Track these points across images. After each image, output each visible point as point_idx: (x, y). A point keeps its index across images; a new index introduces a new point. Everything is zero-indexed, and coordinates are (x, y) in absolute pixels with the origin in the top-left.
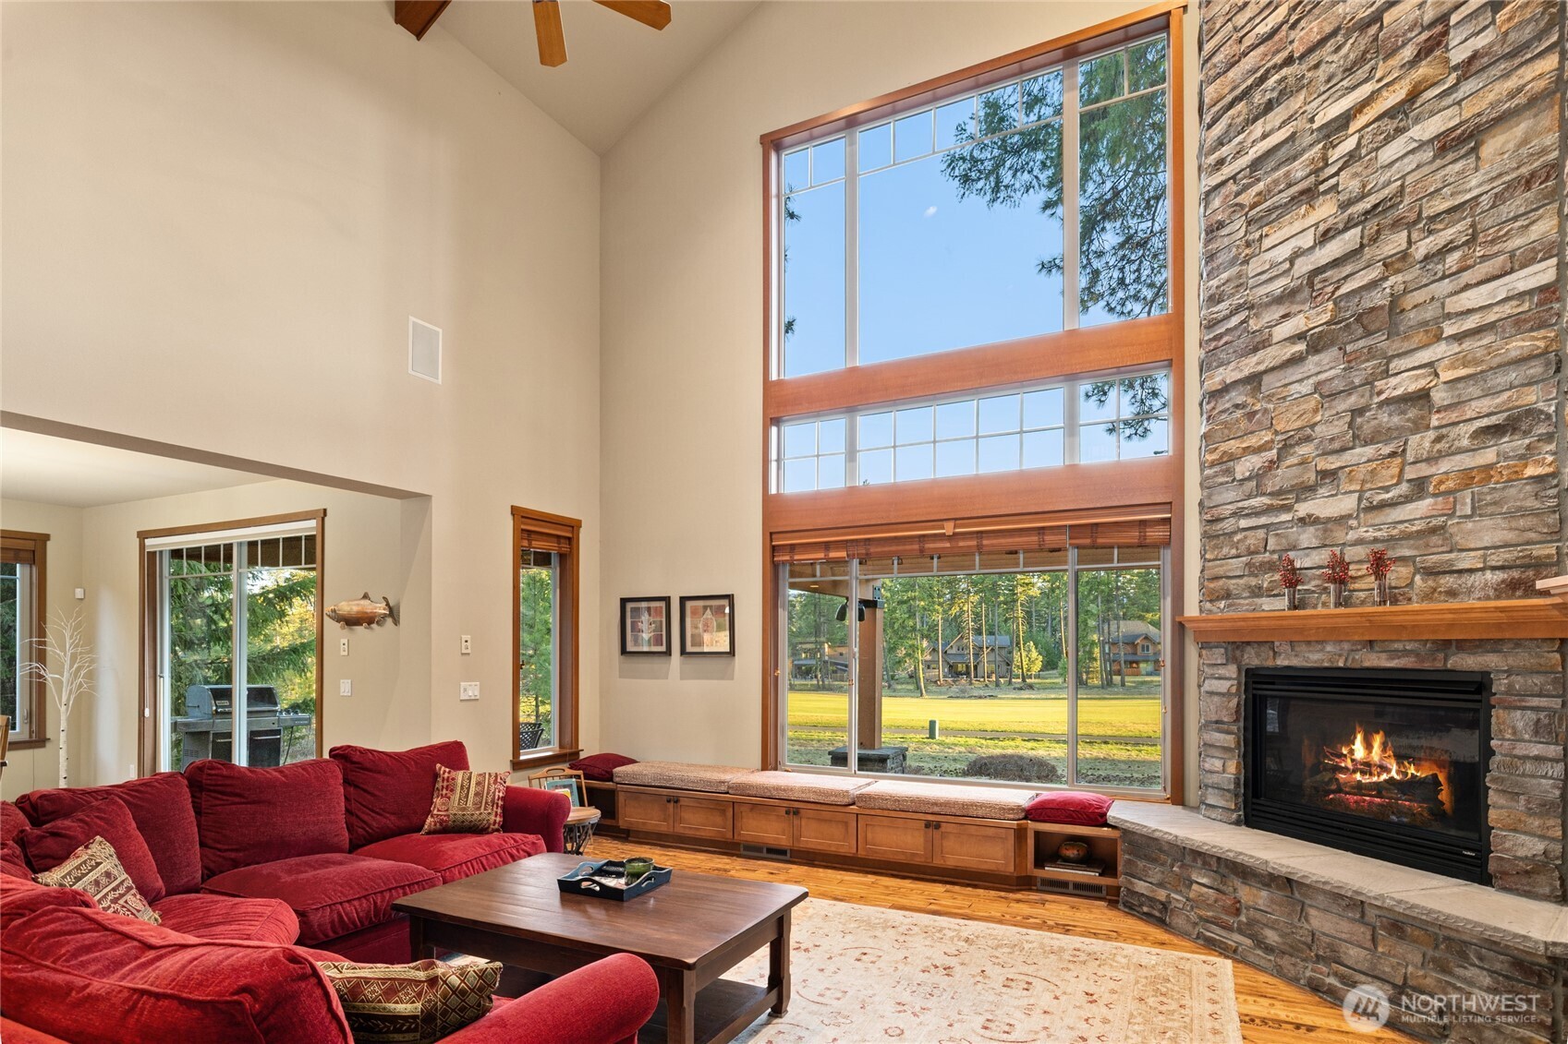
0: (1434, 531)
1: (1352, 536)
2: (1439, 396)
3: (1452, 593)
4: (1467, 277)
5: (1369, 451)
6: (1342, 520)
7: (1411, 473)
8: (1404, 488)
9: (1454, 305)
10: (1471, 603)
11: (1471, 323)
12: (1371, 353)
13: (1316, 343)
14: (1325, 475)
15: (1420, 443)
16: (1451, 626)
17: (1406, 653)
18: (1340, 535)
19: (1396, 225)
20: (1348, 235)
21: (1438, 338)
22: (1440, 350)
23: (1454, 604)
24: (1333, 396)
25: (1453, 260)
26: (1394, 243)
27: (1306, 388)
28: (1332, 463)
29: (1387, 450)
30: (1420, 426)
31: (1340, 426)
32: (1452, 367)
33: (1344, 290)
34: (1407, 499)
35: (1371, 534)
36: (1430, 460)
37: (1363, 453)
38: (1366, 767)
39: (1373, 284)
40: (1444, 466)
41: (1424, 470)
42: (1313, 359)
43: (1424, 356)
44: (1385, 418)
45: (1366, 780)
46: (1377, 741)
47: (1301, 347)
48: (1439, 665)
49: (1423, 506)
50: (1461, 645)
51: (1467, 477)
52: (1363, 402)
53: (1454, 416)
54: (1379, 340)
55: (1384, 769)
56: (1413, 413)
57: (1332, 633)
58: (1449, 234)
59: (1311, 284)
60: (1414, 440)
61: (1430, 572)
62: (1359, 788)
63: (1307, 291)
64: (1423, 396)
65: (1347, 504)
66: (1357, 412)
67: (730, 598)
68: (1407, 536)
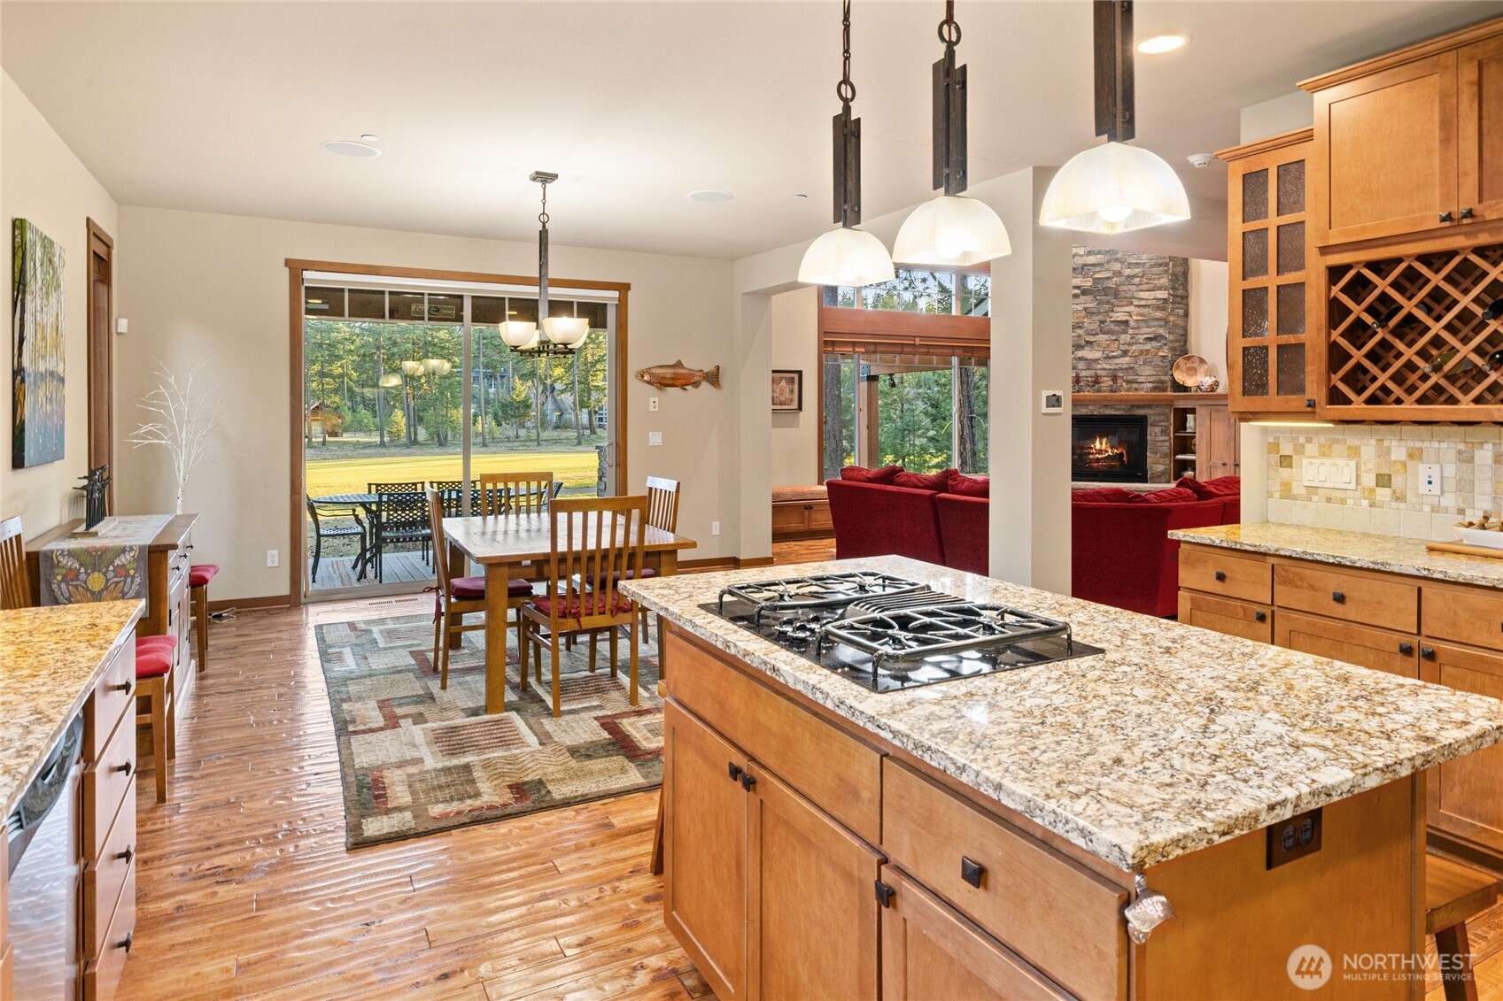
0: (1131, 368)
1: (1099, 366)
2: (1132, 324)
3: (1136, 390)
4: (1141, 287)
5: (1106, 337)
6: (1096, 361)
7: (1122, 348)
8: (1119, 352)
9: (1136, 295)
10: (1142, 393)
11: (1143, 303)
12: (1108, 303)
13: (1085, 292)
14: (1087, 342)
15: (1124, 338)
16: (1138, 400)
17: (1121, 409)
18: (1094, 365)
19: (1117, 260)
20: (1099, 256)
21: (1132, 304)
22: (1131, 309)
23: (1137, 393)
24: (1092, 313)
25: (1137, 280)
26: (1117, 266)
27: (1080, 307)
28: (1091, 339)
29: (1113, 338)
30: (1125, 332)
31: (1095, 326)
32: (1137, 315)
33: (1097, 276)
34: (1121, 356)
35: (1108, 367)
36: (1130, 344)
37: (1102, 337)
38: (1100, 451)
39: (1108, 278)
40: (1134, 348)
41: (1127, 347)
42: (1082, 298)
43: (1127, 309)
44: (1112, 326)
45: (1100, 456)
46: (1104, 441)
47: (1078, 291)
48: (1132, 413)
49: (1127, 359)
50: (1139, 407)
51: (1141, 352)
52: (1103, 319)
53: (1137, 332)
54: (1110, 298)
55: (1107, 451)
56: (1123, 327)
57: (1094, 402)
58: (1137, 271)
59: (1083, 269)
60: (1123, 336)
61: (1129, 382)
62: (1098, 460)
63: (1080, 271)
64: (1126, 323)
65: (1098, 355)
66: (1102, 322)
67: (800, 373)
68: (1121, 369)
